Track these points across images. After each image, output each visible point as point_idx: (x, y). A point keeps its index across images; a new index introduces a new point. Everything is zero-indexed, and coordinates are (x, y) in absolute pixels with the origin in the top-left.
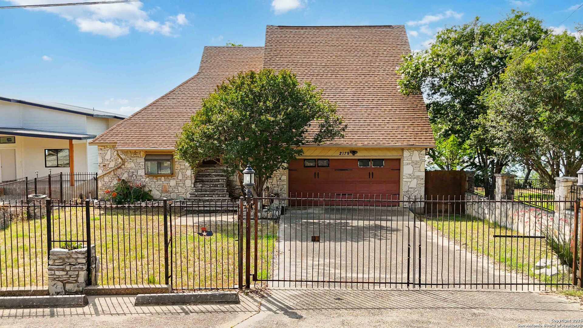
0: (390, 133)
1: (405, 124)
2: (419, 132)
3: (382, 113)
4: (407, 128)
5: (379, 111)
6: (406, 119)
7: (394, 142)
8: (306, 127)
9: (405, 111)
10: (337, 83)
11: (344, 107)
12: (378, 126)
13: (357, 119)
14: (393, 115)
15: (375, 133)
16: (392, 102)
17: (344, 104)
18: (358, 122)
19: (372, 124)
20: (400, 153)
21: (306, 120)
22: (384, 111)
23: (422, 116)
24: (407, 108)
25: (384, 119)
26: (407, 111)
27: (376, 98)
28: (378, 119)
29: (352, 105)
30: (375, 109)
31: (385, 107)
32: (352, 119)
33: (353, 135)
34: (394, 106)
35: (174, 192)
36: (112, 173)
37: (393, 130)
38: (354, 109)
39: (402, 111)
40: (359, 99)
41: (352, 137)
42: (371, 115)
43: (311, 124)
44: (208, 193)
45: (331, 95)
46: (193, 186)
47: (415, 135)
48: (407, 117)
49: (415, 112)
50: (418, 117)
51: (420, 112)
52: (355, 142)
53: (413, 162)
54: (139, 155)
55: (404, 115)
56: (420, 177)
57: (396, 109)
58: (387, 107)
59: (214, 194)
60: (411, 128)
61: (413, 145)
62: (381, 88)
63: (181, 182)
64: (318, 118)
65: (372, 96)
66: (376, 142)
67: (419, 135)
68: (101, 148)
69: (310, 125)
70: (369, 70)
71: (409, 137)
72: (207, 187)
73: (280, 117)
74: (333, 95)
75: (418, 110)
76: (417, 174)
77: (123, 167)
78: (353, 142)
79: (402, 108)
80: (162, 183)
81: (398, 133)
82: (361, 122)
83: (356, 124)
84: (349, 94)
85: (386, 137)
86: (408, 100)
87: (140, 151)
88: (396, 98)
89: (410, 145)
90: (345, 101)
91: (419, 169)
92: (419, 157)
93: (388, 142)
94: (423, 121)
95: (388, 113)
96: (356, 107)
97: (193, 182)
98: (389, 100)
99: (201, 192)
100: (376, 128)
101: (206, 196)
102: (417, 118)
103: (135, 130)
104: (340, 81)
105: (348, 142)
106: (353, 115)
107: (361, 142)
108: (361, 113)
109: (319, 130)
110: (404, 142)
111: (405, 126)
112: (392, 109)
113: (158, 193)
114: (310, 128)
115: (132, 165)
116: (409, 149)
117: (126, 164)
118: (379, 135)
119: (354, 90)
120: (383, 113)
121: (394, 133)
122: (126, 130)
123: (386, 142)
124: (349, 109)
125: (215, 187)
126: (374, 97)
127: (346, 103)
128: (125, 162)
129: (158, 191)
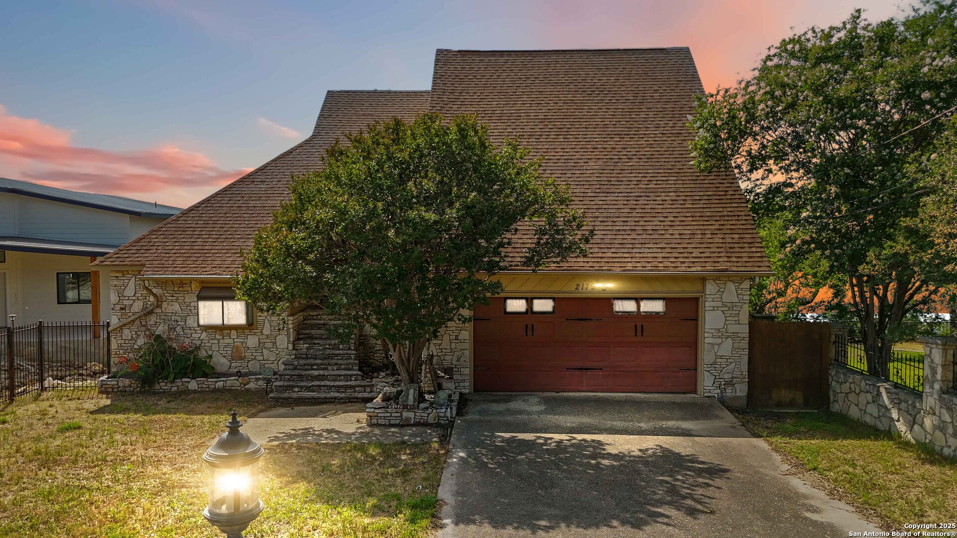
0: (677, 246)
1: (704, 227)
2: (736, 245)
3: (657, 206)
4: (709, 236)
5: (652, 202)
6: (706, 219)
7: (686, 265)
8: (508, 235)
9: (703, 202)
10: (568, 150)
11: (582, 195)
12: (651, 232)
13: (609, 219)
14: (681, 210)
15: (647, 246)
16: (676, 186)
17: (583, 190)
18: (610, 224)
19: (640, 228)
20: (698, 286)
21: (509, 219)
22: (661, 203)
23: (739, 213)
24: (706, 198)
25: (663, 219)
26: (706, 202)
27: (643, 179)
28: (651, 219)
29: (598, 191)
30: (643, 198)
31: (664, 194)
32: (599, 219)
33: (603, 250)
34: (681, 194)
35: (255, 359)
36: (138, 322)
37: (682, 241)
38: (602, 199)
39: (697, 202)
40: (612, 179)
41: (600, 255)
42: (637, 211)
43: (519, 228)
44: (319, 361)
45: (557, 172)
46: (291, 346)
47: (729, 250)
48: (708, 214)
49: (723, 205)
50: (730, 214)
51: (734, 205)
52: (607, 265)
53: (724, 305)
54: (189, 289)
55: (701, 210)
56: (739, 335)
57: (684, 198)
58: (667, 194)
59: (329, 364)
60: (719, 236)
61: (726, 270)
62: (653, 160)
63: (268, 341)
64: (532, 215)
65: (637, 175)
66: (650, 265)
67: (737, 250)
68: (118, 275)
69: (516, 230)
70: (628, 126)
71: (716, 255)
72: (319, 350)
73: (452, 213)
74: (560, 172)
75: (729, 201)
76: (732, 328)
77: (159, 310)
78: (603, 264)
79: (698, 198)
80: (231, 341)
81: (693, 246)
82: (617, 224)
83: (608, 228)
84: (591, 171)
85: (668, 255)
86: (707, 181)
87: (191, 281)
88: (683, 178)
89: (719, 271)
90: (585, 183)
91: (736, 319)
92: (738, 295)
93: (673, 265)
94: (740, 222)
95: (670, 206)
96: (606, 195)
97: (291, 339)
98: (669, 182)
99: (307, 358)
100: (648, 237)
101: (315, 367)
102: (728, 216)
103: (184, 240)
104: (573, 146)
105: (594, 265)
106: (600, 211)
107: (619, 265)
108: (616, 207)
109: (535, 241)
110: (707, 264)
111: (706, 232)
112: (678, 198)
113: (224, 361)
114: (516, 236)
115: (176, 307)
116: (716, 279)
117: (165, 305)
118: (654, 250)
119: (600, 162)
120: (661, 207)
121: (685, 246)
122: (166, 240)
123: (670, 264)
124: (593, 199)
125: (333, 349)
126: (640, 175)
127: (587, 187)
128: (162, 302)
129: (224, 357)
